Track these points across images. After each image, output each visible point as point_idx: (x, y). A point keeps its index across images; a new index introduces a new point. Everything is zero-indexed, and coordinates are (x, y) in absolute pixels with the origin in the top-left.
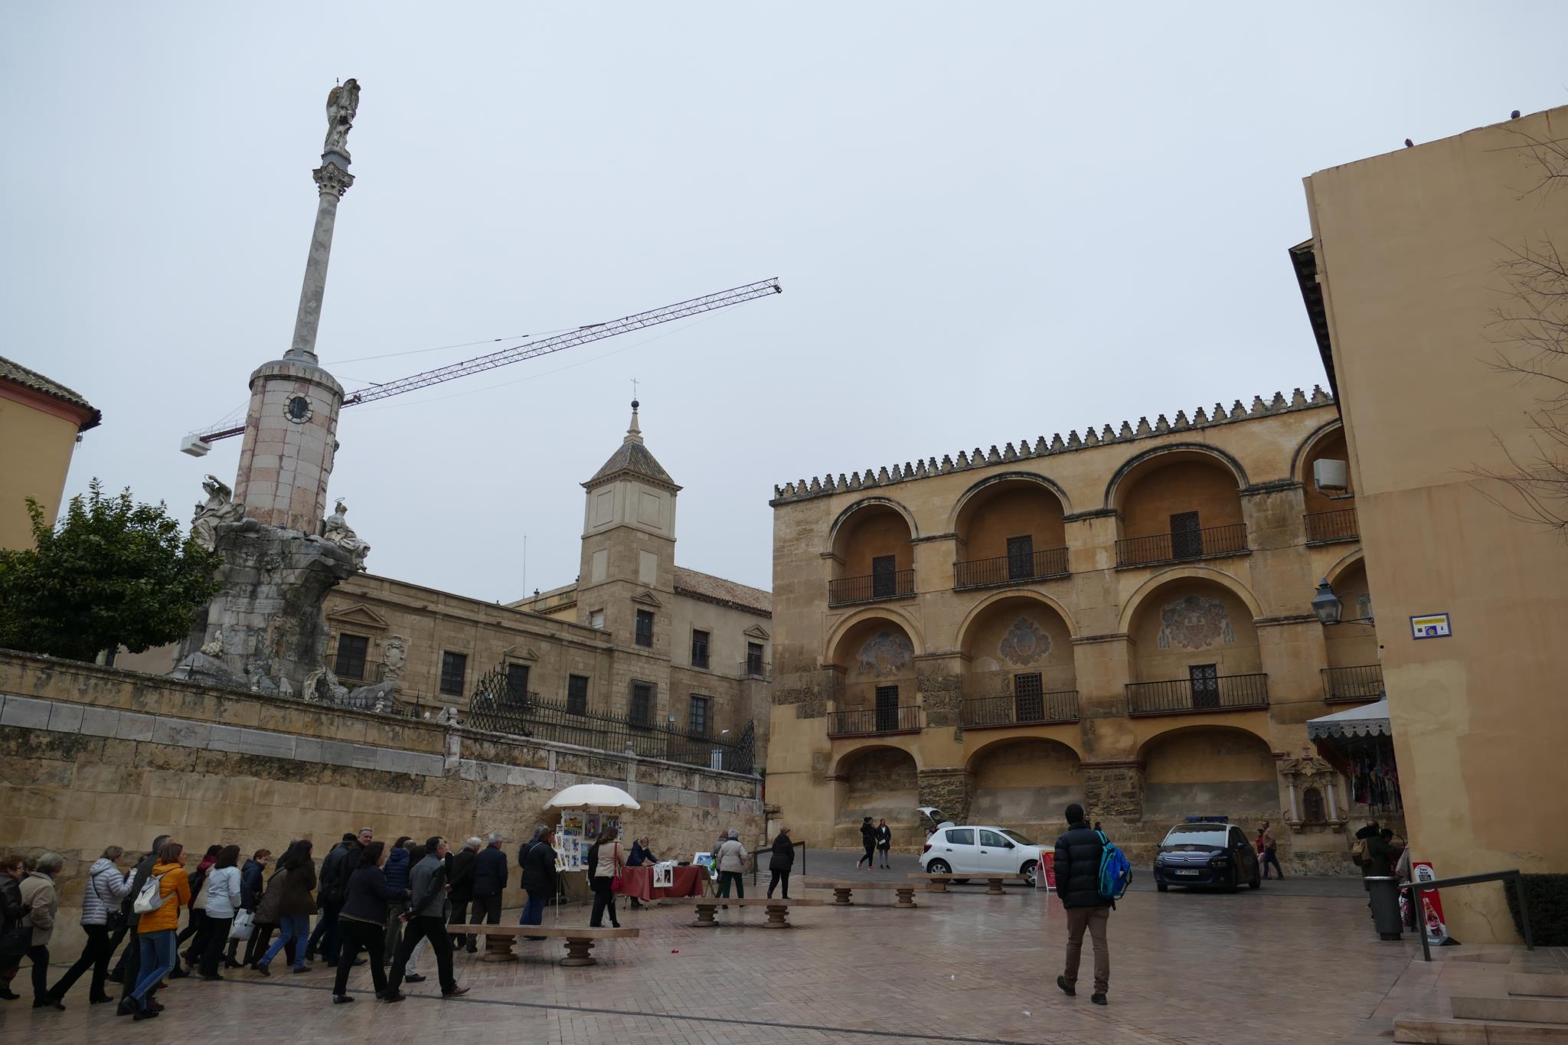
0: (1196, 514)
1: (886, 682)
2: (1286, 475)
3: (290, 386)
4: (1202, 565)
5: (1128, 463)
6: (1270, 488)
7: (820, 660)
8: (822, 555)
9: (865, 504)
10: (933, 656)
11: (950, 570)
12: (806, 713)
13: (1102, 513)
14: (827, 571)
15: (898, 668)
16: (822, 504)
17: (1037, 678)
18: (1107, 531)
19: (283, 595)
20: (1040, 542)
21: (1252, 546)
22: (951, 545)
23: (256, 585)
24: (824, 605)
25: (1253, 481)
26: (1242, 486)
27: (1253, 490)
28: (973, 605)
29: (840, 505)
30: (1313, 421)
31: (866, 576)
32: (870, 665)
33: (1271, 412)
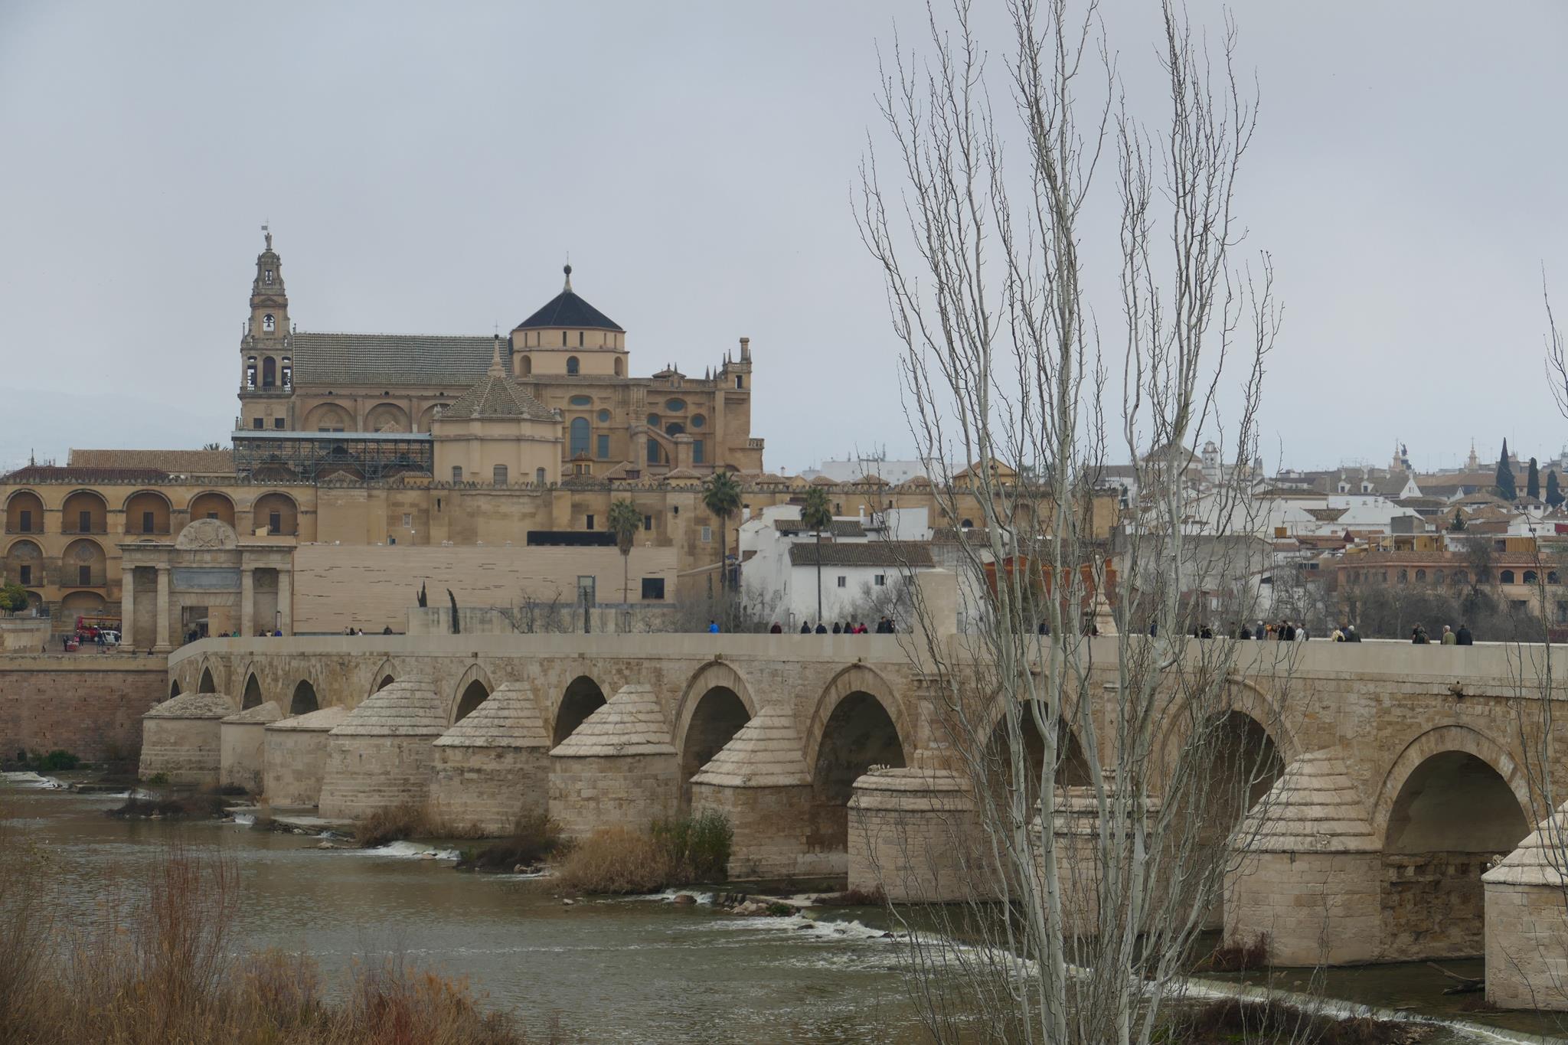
0: (153, 513)
1: (25, 564)
2: (186, 508)
4: (154, 536)
5: (133, 494)
6: (180, 512)
8: (2, 510)
9: (23, 491)
10: (51, 558)
11: (60, 525)
13: (120, 511)
14: (4, 517)
15: (31, 559)
16: (3, 487)
17: (88, 568)
18: (122, 518)
20: (94, 517)
21: (172, 531)
22: (61, 514)
24: (3, 532)
25: (175, 508)
26: (171, 510)
27: (174, 512)
28: (68, 540)
29: (11, 489)
30: (197, 490)
31: (17, 519)
32: (18, 557)
33: (183, 484)
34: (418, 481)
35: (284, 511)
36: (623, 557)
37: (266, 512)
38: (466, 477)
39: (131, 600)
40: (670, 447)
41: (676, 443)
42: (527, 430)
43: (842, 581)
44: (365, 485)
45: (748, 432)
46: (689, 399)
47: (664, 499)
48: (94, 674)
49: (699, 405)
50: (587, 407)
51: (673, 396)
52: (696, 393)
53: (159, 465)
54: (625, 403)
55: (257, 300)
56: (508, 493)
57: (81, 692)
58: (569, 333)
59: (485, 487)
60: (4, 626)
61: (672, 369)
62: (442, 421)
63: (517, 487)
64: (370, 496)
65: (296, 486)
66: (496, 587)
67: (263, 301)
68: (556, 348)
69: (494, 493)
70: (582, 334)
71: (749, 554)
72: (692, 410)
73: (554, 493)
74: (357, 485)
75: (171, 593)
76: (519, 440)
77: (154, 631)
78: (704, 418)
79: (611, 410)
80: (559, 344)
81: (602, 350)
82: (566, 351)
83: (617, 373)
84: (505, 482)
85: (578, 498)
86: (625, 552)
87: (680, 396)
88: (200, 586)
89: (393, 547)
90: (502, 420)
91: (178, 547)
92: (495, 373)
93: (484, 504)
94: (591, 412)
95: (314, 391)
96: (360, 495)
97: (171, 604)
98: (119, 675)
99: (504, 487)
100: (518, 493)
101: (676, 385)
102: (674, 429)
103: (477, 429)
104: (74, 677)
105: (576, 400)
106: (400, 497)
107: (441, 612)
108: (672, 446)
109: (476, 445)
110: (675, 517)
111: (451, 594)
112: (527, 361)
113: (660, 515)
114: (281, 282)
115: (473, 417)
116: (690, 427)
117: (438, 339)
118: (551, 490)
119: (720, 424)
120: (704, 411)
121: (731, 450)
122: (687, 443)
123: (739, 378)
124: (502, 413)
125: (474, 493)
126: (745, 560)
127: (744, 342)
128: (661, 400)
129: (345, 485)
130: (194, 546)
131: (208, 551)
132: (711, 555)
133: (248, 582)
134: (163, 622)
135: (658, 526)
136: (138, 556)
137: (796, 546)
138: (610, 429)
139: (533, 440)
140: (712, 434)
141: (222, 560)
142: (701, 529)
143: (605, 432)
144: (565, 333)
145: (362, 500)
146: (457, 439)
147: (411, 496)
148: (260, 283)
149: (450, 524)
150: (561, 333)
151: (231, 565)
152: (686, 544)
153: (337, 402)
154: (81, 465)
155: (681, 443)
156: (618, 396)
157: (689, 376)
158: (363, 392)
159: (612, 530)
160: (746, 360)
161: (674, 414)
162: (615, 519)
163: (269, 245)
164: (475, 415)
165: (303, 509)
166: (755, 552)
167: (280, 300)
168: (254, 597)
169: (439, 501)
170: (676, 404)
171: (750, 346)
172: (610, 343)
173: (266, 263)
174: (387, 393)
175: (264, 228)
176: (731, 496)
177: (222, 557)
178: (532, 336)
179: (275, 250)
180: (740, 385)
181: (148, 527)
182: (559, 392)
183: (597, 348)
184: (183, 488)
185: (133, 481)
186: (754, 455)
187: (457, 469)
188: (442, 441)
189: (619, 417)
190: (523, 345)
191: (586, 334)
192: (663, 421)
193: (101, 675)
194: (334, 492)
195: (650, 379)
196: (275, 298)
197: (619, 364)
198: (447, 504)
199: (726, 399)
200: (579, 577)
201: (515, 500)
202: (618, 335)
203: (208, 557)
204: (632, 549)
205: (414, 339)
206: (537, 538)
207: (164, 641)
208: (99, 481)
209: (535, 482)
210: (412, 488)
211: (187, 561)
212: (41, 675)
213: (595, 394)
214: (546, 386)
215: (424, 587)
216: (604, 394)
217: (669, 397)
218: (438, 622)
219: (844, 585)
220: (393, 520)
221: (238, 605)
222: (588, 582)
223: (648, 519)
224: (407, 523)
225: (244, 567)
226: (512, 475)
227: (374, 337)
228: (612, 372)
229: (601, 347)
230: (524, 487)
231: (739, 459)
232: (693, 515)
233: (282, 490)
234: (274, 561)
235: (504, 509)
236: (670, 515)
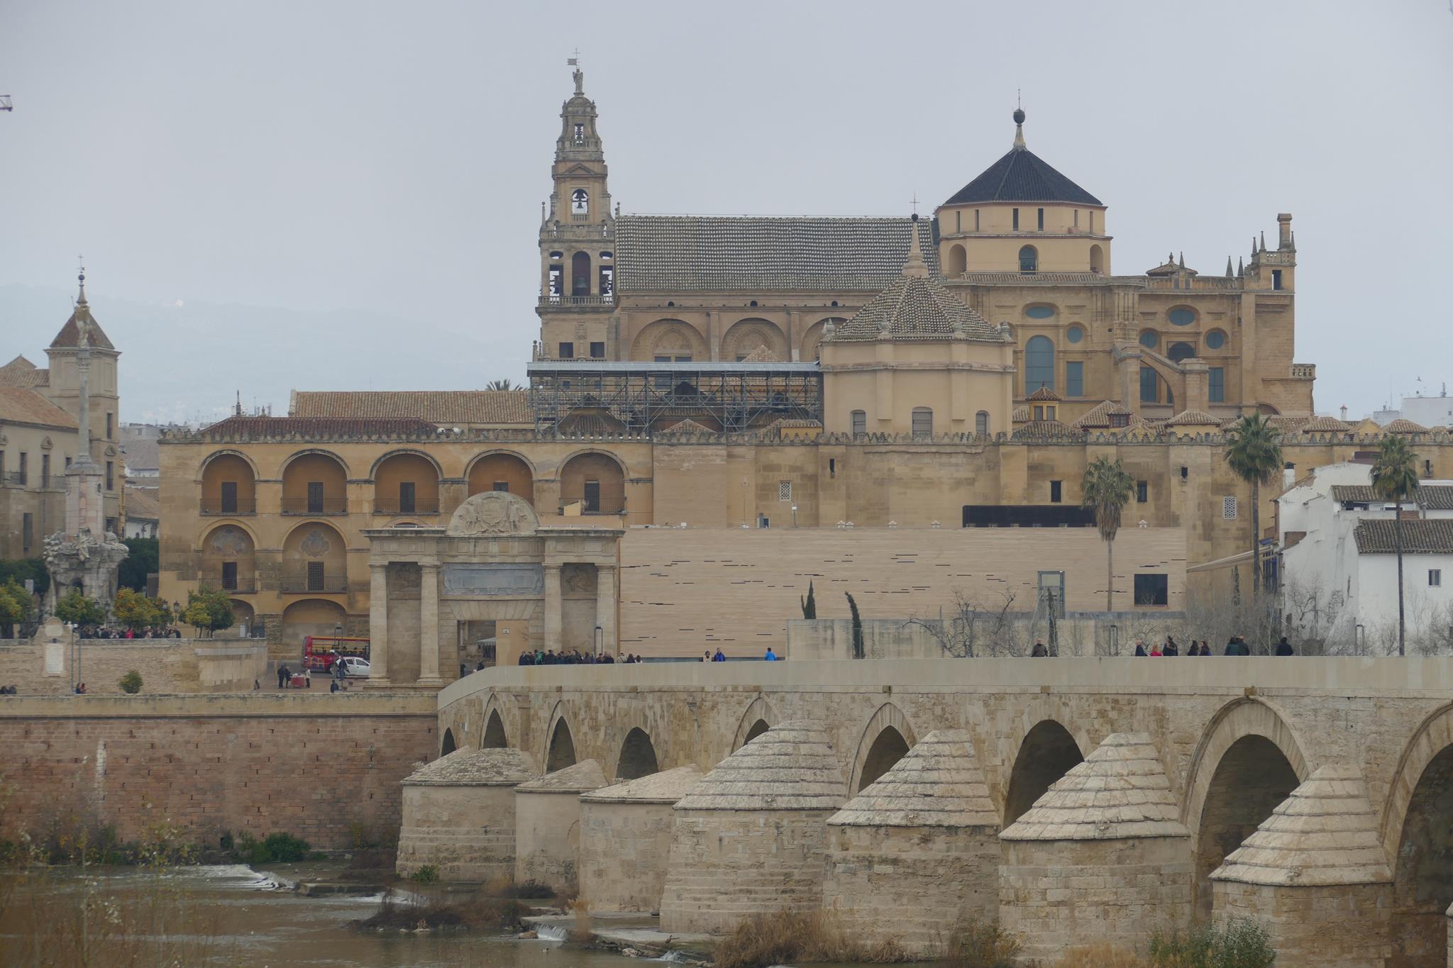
0: (413, 484)
1: (229, 560)
2: (462, 476)
3: (96, 478)
4: (416, 517)
5: (384, 456)
6: (454, 482)
7: (193, 547)
8: (195, 481)
9: (225, 453)
10: (266, 551)
11: (279, 502)
12: (183, 577)
13: (368, 482)
14: (197, 492)
15: (237, 552)
16: (196, 448)
17: (321, 564)
18: (369, 492)
19: (109, 572)
20: (328, 491)
21: (441, 511)
22: (280, 487)
23: (99, 568)
24: (196, 513)
25: (445, 477)
26: (440, 479)
27: (445, 481)
28: (292, 524)
29: (207, 450)
30: (477, 450)
31: (218, 495)
32: (219, 549)
33: (458, 440)
34: (802, 432)
35: (604, 479)
36: (1106, 543)
37: (579, 481)
38: (871, 426)
39: (383, 611)
40: (1174, 379)
41: (1183, 373)
42: (961, 355)
43: (1434, 577)
44: (723, 440)
45: (1293, 356)
46: (1202, 307)
47: (1167, 457)
48: (330, 720)
49: (1218, 315)
50: (1050, 321)
51: (1178, 303)
52: (1213, 297)
53: (422, 414)
54: (1106, 313)
55: (562, 168)
56: (934, 449)
57: (311, 748)
58: (1023, 211)
59: (899, 441)
60: (199, 651)
61: (1177, 261)
62: (835, 344)
63: (946, 440)
64: (730, 456)
65: (622, 442)
66: (917, 588)
67: (571, 170)
68: (1002, 233)
69: (913, 449)
70: (1041, 212)
71: (1295, 538)
72: (1207, 323)
73: (1003, 449)
74: (712, 440)
75: (442, 601)
76: (948, 370)
77: (418, 658)
78: (1224, 332)
79: (1086, 324)
80: (1008, 227)
81: (1071, 235)
82: (1018, 237)
83: (1094, 269)
84: (929, 432)
85: (1037, 455)
86: (1109, 535)
87: (1189, 302)
88: (483, 590)
89: (765, 530)
90: (923, 342)
91: (450, 533)
92: (913, 271)
93: (898, 466)
94: (1056, 327)
95: (647, 301)
96: (716, 454)
97: (442, 616)
98: (367, 722)
99: (929, 441)
100: (948, 450)
101: (1182, 285)
102: (1181, 351)
103: (886, 354)
104: (302, 726)
105: (1032, 310)
106: (774, 456)
107: (837, 627)
108: (1177, 376)
109: (885, 378)
110: (1183, 483)
111: (851, 600)
112: (960, 254)
113: (1160, 479)
114: (597, 142)
115: (881, 337)
116: (1203, 349)
117: (828, 222)
118: (997, 445)
119: (1249, 341)
120: (1224, 325)
121: (1266, 382)
122: (1200, 373)
123: (1277, 274)
124: (925, 330)
125: (883, 449)
126: (1287, 547)
127: (1284, 219)
128: (1161, 308)
129: (694, 440)
130: (474, 532)
131: (495, 539)
132: (1236, 539)
133: (553, 583)
134: (430, 644)
135: (1157, 497)
136: (393, 546)
137: (1364, 524)
138: (1085, 352)
139: (970, 370)
140: (1238, 358)
141: (515, 552)
142: (1221, 500)
143: (1077, 358)
144: (1016, 212)
145: (718, 461)
146: (859, 370)
147: (793, 455)
148: (567, 144)
149: (849, 497)
150: (1009, 211)
151: (529, 560)
152: (1199, 523)
153: (680, 317)
154: (309, 414)
155: (1191, 372)
156: (1096, 303)
157: (1201, 273)
158: (718, 302)
159: (1089, 503)
160: (1287, 247)
161: (1180, 329)
162: (1092, 486)
163: (579, 86)
164: (885, 334)
165: (633, 475)
166: (1304, 534)
167: (596, 168)
168: (563, 607)
169: (832, 462)
170: (1182, 314)
171: (1293, 225)
172: (1084, 226)
173: (575, 114)
174: (754, 304)
175: (572, 62)
176: (1267, 451)
177: (516, 547)
178: (968, 215)
179: (588, 95)
180: (1278, 285)
181: (407, 505)
182: (1007, 299)
183: (1064, 231)
184: (458, 447)
185: (384, 437)
186: (1301, 389)
187: (858, 415)
188: (836, 374)
189: (1097, 335)
190: (954, 229)
191: (1047, 210)
192: (1164, 340)
193: (340, 722)
194: (677, 451)
195: (1143, 278)
196: (588, 165)
197: (1098, 255)
198: (844, 467)
199: (1257, 305)
200: (1040, 573)
201: (944, 459)
202: (1096, 212)
203: (494, 548)
204: (1119, 531)
205: (793, 222)
206: (977, 516)
207: (431, 672)
208: (336, 437)
209: (974, 433)
210: (792, 444)
211: (464, 553)
212: (254, 723)
213: (1060, 300)
214: (988, 289)
215: (811, 590)
216: (1075, 300)
217: (1172, 304)
218: (833, 641)
219: (1438, 583)
220: (765, 491)
221: (540, 617)
222: (1053, 581)
223: (1142, 486)
224: (785, 495)
225: (548, 561)
226: (940, 423)
227: (734, 220)
228: (1087, 268)
229: (1070, 231)
230: (957, 440)
231: (1277, 396)
232: (1209, 480)
233: (600, 448)
234: (591, 553)
235: (927, 473)
236: (1175, 480)
